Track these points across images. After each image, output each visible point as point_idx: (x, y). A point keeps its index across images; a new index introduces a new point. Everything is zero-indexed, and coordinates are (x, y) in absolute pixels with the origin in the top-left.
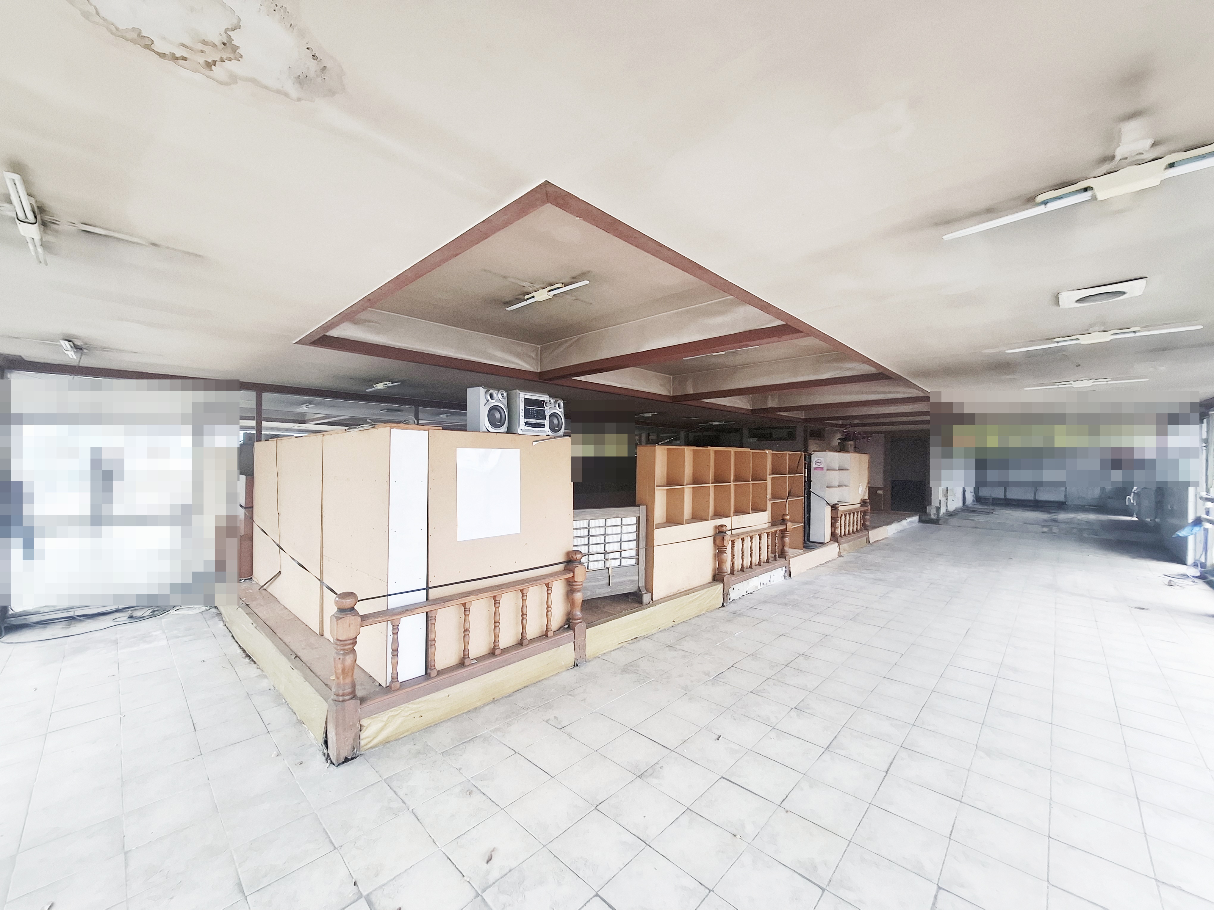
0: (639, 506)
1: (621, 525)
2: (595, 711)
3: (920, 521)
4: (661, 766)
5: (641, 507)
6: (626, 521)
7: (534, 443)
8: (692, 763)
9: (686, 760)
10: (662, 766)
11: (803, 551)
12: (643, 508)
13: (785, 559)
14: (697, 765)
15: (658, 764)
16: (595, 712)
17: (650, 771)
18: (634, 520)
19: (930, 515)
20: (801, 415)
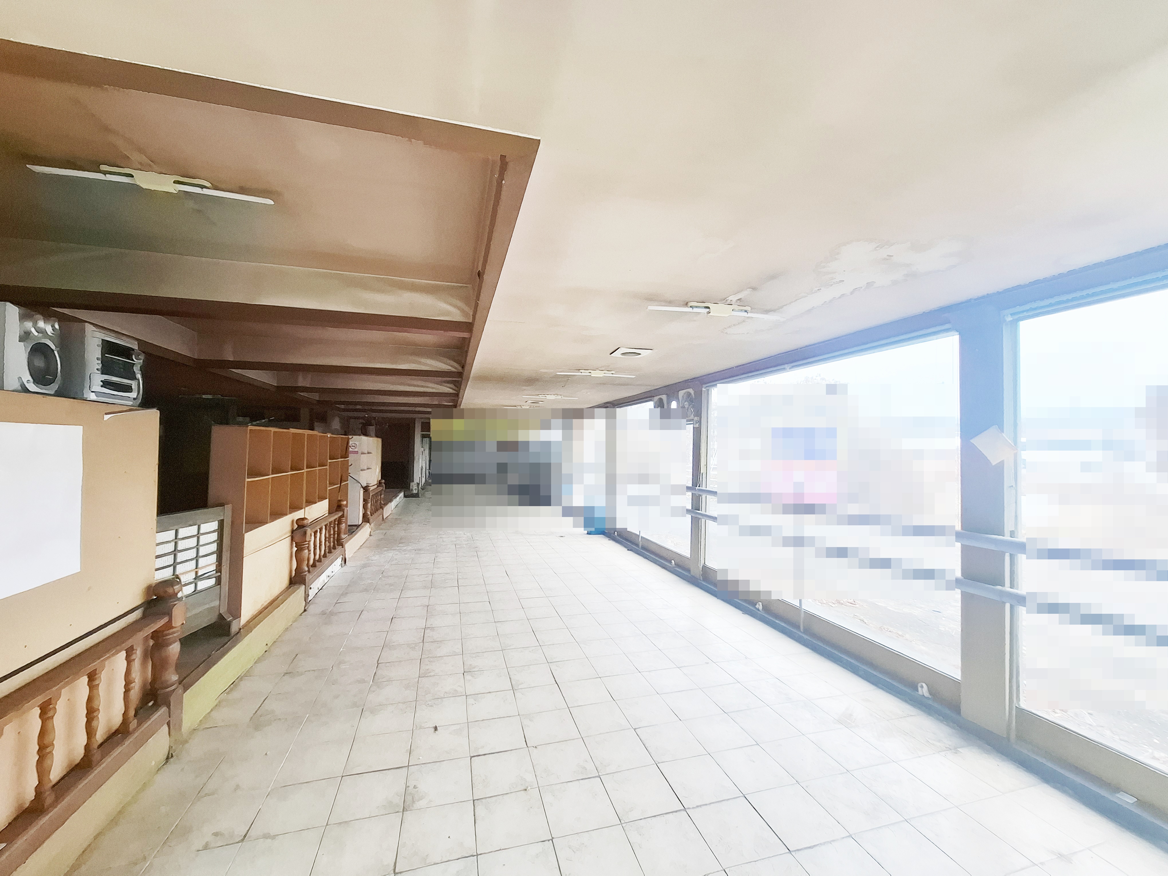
0: (224, 506)
1: (198, 535)
2: (270, 789)
3: (405, 496)
4: (413, 786)
5: (225, 506)
6: (205, 528)
7: (107, 417)
8: (438, 764)
9: (429, 765)
10: (415, 786)
11: (348, 536)
12: (228, 508)
13: (341, 547)
14: (442, 762)
15: (409, 787)
16: (272, 790)
17: (409, 799)
18: (214, 525)
19: (412, 490)
20: (315, 397)
